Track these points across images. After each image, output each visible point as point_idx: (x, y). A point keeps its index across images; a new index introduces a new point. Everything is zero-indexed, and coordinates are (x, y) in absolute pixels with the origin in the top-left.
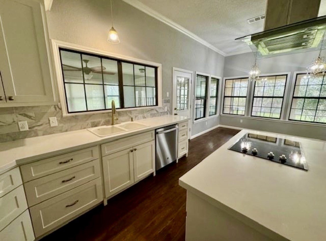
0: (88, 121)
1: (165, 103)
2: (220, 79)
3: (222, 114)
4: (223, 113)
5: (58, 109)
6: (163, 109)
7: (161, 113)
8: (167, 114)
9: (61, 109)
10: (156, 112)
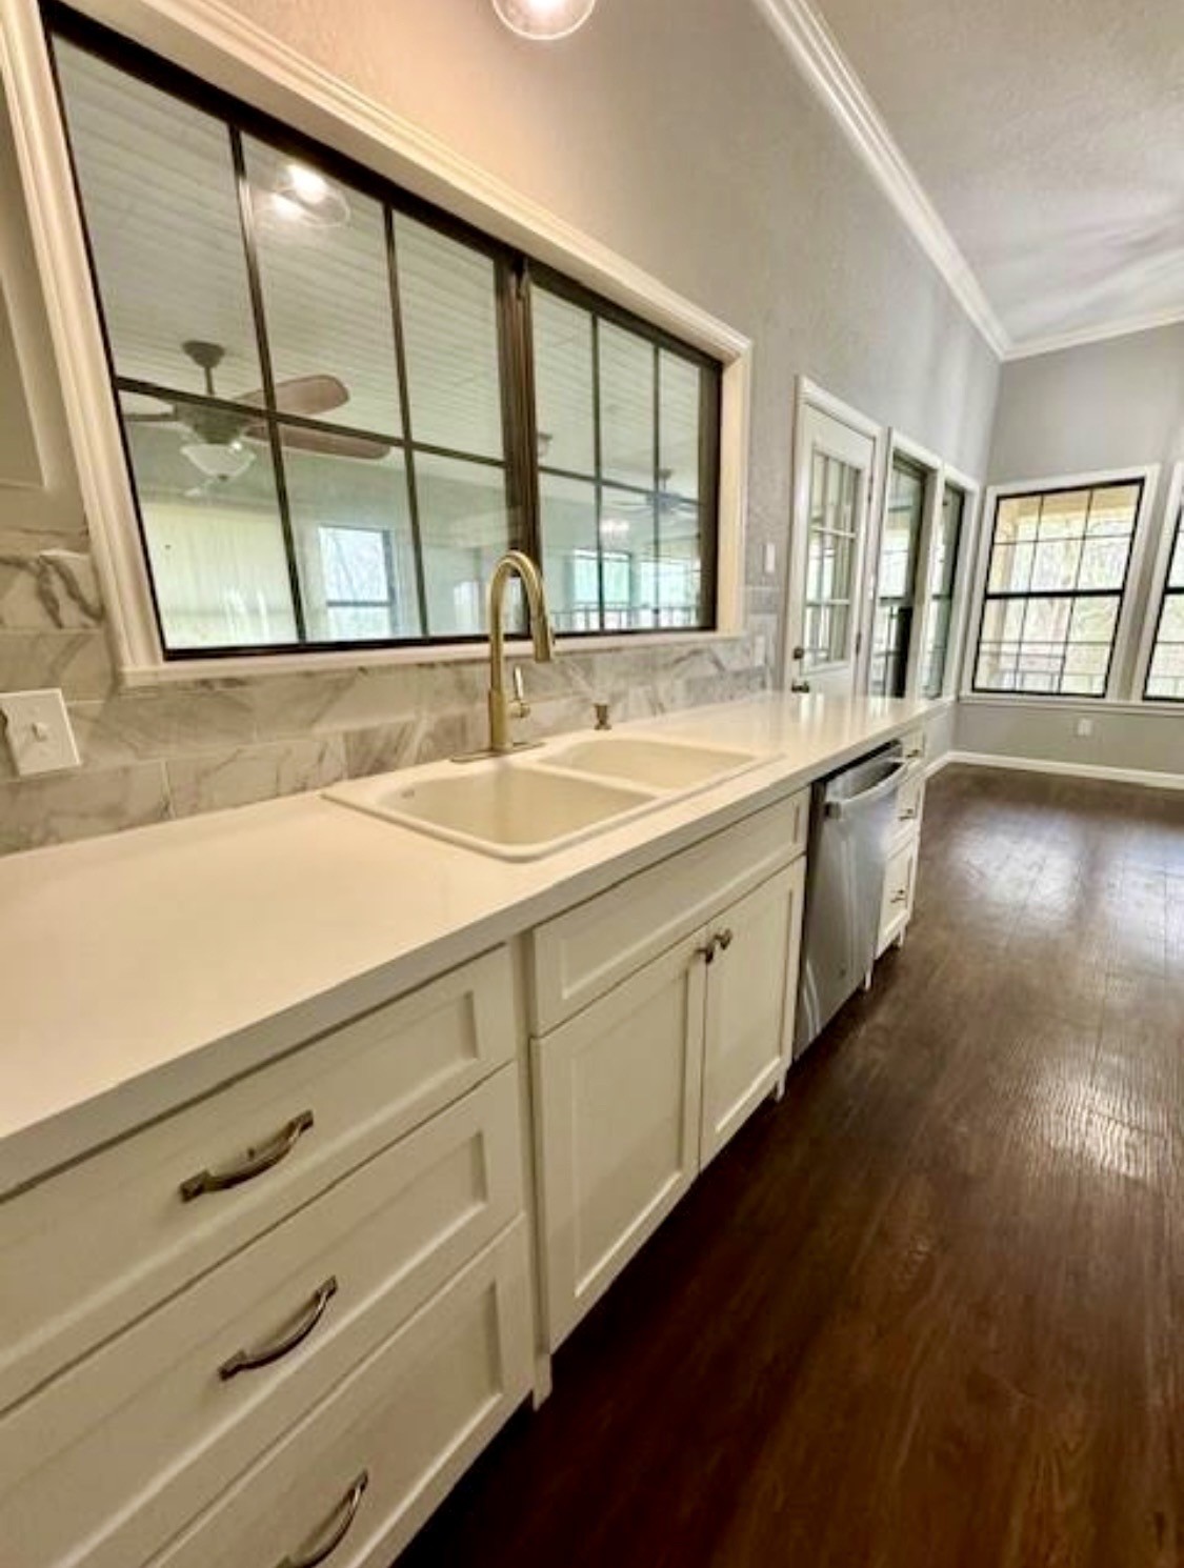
0: (320, 729)
1: (755, 612)
2: (972, 494)
3: (966, 692)
4: (974, 689)
5: (69, 613)
6: (747, 653)
7: (737, 674)
8: (763, 685)
9: (101, 614)
10: (712, 670)
